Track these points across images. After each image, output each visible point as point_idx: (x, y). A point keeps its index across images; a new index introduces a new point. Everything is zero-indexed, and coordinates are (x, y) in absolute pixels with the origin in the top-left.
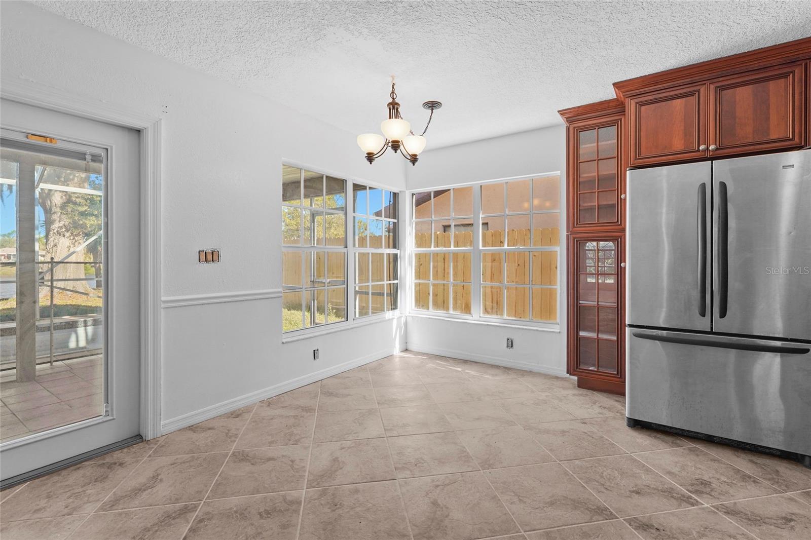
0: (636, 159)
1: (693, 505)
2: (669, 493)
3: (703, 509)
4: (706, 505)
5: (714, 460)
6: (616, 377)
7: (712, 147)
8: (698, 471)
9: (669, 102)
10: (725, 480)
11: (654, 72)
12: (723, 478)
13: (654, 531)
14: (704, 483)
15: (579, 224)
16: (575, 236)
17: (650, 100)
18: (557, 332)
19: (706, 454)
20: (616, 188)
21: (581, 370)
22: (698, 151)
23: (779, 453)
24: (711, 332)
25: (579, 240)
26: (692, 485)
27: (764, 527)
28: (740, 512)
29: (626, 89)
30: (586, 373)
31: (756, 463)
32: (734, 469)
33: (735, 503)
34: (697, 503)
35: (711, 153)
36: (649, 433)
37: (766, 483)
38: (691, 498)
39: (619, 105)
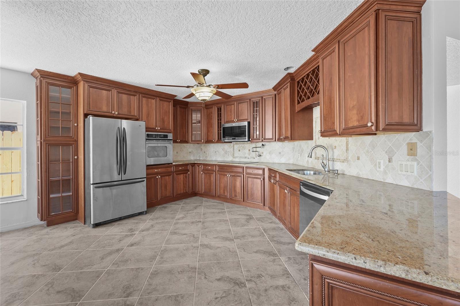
0: (88, 110)
1: (135, 235)
2: (127, 236)
3: (137, 234)
4: (137, 233)
5: (126, 223)
6: (72, 213)
7: (116, 113)
8: (127, 228)
9: (101, 90)
10: (134, 226)
11: (97, 76)
12: (133, 226)
13: (135, 244)
14: (131, 229)
15: (50, 136)
16: (46, 142)
17: (93, 86)
18: (25, 200)
19: (123, 223)
20: (71, 120)
21: (51, 216)
22: (112, 113)
23: (138, 214)
24: (122, 180)
25: (49, 145)
26: (129, 231)
27: (151, 229)
28: (144, 230)
29: (84, 77)
30: (54, 216)
31: (135, 219)
32: (133, 223)
33: (141, 229)
34: (135, 234)
35: (116, 115)
36: (101, 227)
37: (141, 222)
38: (132, 234)
39: (73, 80)
